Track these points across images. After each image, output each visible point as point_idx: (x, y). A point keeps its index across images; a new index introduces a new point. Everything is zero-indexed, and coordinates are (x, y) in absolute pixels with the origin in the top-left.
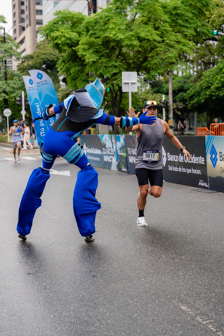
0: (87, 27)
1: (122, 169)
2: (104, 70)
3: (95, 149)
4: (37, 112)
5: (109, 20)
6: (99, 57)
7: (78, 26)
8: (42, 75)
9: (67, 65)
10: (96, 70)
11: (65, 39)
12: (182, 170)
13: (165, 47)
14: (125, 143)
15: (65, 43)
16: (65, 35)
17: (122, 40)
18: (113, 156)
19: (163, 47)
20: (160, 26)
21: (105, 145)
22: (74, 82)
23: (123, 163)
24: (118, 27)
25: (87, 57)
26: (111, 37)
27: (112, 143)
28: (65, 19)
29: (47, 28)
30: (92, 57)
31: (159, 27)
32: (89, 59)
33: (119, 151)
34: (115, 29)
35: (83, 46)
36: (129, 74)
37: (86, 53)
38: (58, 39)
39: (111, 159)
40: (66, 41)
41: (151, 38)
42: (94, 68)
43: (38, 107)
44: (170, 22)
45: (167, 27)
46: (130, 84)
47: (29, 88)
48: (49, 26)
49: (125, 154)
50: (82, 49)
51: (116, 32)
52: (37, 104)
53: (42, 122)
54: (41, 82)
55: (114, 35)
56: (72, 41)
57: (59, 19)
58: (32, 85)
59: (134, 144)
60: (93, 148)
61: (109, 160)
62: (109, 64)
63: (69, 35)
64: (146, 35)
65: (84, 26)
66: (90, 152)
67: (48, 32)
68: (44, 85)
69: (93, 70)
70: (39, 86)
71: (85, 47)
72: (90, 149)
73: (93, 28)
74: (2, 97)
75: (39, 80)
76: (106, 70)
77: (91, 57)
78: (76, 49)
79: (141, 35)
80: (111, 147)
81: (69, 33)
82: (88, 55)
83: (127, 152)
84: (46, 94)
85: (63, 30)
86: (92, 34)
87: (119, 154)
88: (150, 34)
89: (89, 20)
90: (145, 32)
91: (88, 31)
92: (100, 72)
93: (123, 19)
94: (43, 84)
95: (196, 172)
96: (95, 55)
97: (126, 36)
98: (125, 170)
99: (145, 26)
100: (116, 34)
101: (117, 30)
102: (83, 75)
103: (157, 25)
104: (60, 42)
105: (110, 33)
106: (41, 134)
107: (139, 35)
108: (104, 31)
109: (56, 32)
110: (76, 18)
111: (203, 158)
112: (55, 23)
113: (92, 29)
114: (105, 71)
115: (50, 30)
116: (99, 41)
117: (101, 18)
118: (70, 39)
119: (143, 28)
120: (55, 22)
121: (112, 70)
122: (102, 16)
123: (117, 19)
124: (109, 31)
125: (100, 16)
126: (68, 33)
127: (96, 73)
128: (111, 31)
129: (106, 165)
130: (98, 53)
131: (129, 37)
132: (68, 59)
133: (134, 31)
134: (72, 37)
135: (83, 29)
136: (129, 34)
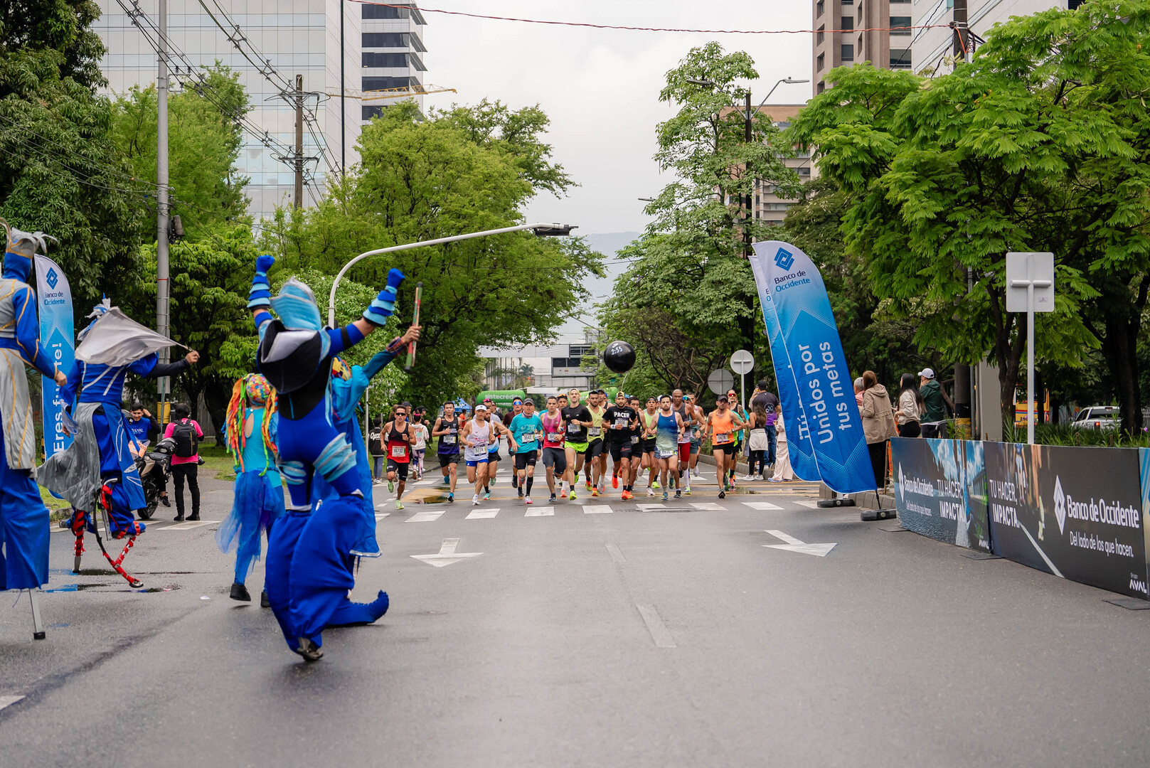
0: (910, 119)
1: (978, 541)
3: (921, 481)
5: (975, 97)
6: (944, 205)
8: (791, 255)
9: (868, 227)
10: (936, 245)
11: (854, 151)
12: (1096, 546)
14: (984, 465)
15: (856, 165)
16: (854, 141)
17: (1009, 157)
18: (959, 501)
20: (1137, 112)
21: (942, 470)
22: (886, 278)
23: (980, 522)
24: (999, 120)
25: (908, 208)
26: (977, 150)
27: (957, 463)
28: (856, 91)
30: (924, 208)
32: (913, 213)
33: (971, 489)
34: (991, 126)
35: (899, 175)
36: (1027, 260)
37: (906, 194)
38: (833, 151)
39: (955, 512)
40: (855, 156)
41: (1102, 152)
42: (930, 240)
46: (1031, 288)
48: (810, 112)
49: (983, 498)
50: (896, 183)
51: (991, 133)
54: (788, 277)
55: (985, 144)
56: (875, 158)
57: (839, 90)
59: (1003, 468)
61: (950, 514)
62: (974, 226)
63: (867, 139)
64: (1088, 141)
65: (901, 116)
66: (911, 491)
67: (804, 130)
68: (796, 287)
69: (927, 245)
70: (781, 288)
71: (905, 177)
72: (911, 482)
73: (928, 122)
74: (731, 311)
75: (781, 272)
76: (966, 246)
77: (919, 206)
78: (882, 183)
79: (1068, 143)
80: (956, 477)
81: (867, 133)
82: (911, 202)
83: (987, 492)
84: (802, 311)
85: (848, 126)
86: (924, 140)
87: (972, 496)
88: (1101, 139)
89: (916, 99)
90: (1083, 132)
91: (914, 129)
93: (1018, 93)
94: (795, 284)
95: (1124, 550)
96: (936, 200)
97: (1023, 147)
98: (984, 544)
99: (1086, 116)
100: (991, 141)
101: (995, 128)
102: (912, 258)
103: (1126, 111)
105: (975, 138)
106: (800, 434)
107: (1063, 142)
108: (959, 131)
109: (826, 133)
110: (892, 88)
111: (1136, 511)
112: (831, 104)
113: (925, 124)
114: (962, 248)
115: (812, 124)
117: (950, 92)
118: (869, 151)
119: (1077, 121)
120: (828, 101)
121: (983, 246)
122: (954, 88)
123: (999, 96)
124: (973, 132)
125: (948, 86)
126: (863, 133)
127: (937, 253)
128: (977, 132)
129: (945, 530)
130: (943, 194)
131: (1033, 149)
132: (873, 211)
133: (1051, 131)
134: (874, 144)
135: (901, 125)
136: (1031, 140)
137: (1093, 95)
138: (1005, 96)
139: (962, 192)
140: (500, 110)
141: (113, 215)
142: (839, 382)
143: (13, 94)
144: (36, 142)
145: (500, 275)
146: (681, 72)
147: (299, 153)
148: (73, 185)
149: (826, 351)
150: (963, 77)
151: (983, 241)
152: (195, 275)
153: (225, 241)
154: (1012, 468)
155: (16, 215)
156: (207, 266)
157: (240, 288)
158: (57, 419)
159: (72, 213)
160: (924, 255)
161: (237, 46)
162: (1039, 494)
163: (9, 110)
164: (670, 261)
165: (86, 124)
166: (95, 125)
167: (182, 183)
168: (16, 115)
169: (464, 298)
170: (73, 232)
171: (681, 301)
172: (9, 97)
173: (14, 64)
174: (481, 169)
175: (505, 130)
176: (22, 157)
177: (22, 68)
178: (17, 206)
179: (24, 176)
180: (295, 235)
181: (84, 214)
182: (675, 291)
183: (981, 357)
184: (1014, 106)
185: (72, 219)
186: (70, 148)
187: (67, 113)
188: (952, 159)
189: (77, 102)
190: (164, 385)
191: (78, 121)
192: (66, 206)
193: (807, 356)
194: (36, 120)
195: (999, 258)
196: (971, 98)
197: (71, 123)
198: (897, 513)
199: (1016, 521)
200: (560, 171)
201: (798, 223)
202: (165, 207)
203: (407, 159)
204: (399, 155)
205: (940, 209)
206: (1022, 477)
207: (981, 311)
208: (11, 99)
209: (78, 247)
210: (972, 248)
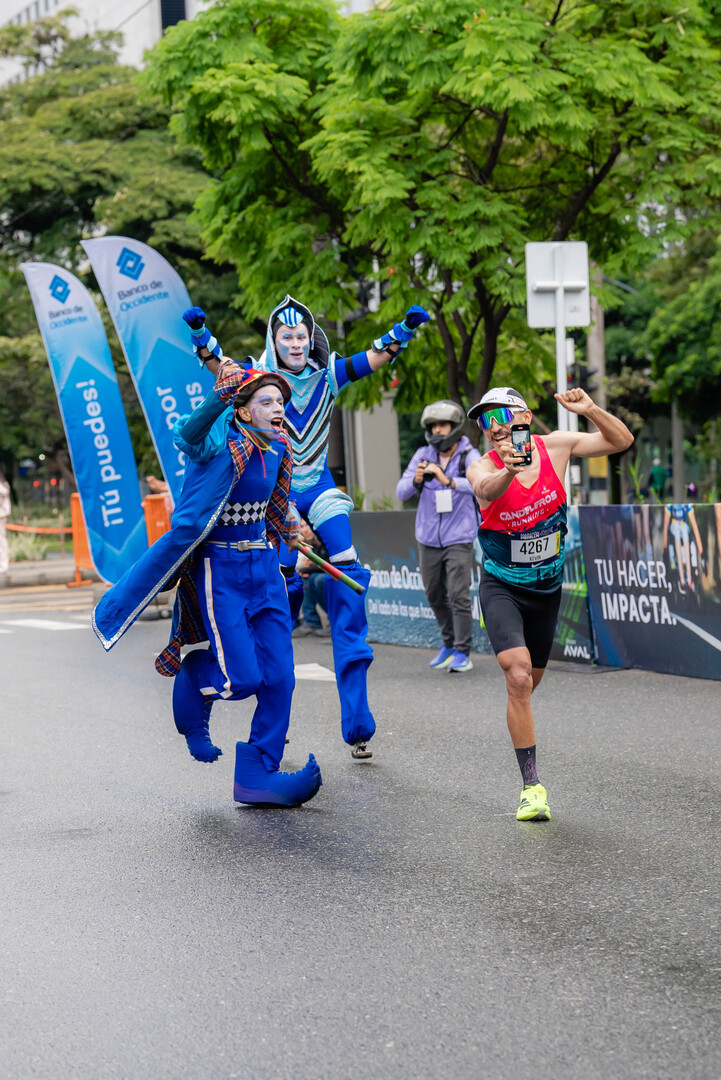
0: (361, 55)
1: (564, 647)
2: (436, 235)
3: (411, 571)
4: (86, 423)
5: (461, 20)
6: (412, 179)
7: (299, 49)
8: (139, 258)
9: (243, 216)
10: (402, 237)
11: (257, 102)
13: (693, 135)
14: (582, 539)
15: (256, 123)
16: (257, 88)
17: (521, 107)
19: (683, 136)
20: (672, 42)
23: (568, 621)
24: (502, 54)
25: (366, 182)
26: (476, 98)
28: (245, 15)
29: (171, 56)
30: (390, 184)
31: (665, 46)
32: (375, 191)
34: (489, 62)
35: (345, 137)
36: (553, 253)
37: (360, 163)
38: (227, 102)
40: (258, 112)
42: (393, 230)
43: (93, 400)
44: (705, 23)
45: (699, 48)
46: (560, 293)
47: (53, 315)
49: (577, 586)
50: (341, 148)
51: (493, 72)
52: (88, 387)
53: (111, 464)
54: (137, 290)
55: (487, 88)
56: (280, 113)
57: (223, 13)
58: (63, 301)
59: (634, 541)
60: (405, 568)
62: (456, 209)
63: (273, 85)
64: (621, 84)
65: (348, 50)
66: (383, 586)
67: (174, 72)
68: (149, 304)
70: (128, 306)
71: (355, 139)
72: (386, 573)
73: (393, 57)
75: (126, 283)
76: (445, 237)
77: (383, 181)
78: (310, 148)
79: (599, 86)
81: (272, 77)
82: (369, 175)
83: (589, 577)
84: (160, 341)
85: (244, 66)
86: (387, 83)
88: (637, 80)
89: (374, 23)
90: (615, 70)
91: (366, 67)
92: (422, 244)
93: (518, 16)
94: (147, 299)
97: (540, 91)
98: (578, 651)
99: (613, 47)
100: (495, 85)
101: (500, 65)
103: (657, 41)
104: (233, 118)
105: (468, 80)
106: (105, 518)
107: (590, 85)
108: (440, 70)
109: (213, 76)
112: (204, 35)
113: (389, 59)
114: (441, 240)
115: (186, 63)
116: (409, 114)
117: (425, 13)
118: (274, 103)
119: (605, 55)
121: (472, 236)
122: (431, 7)
123: (497, 19)
124: (466, 71)
126: (265, 77)
128: (473, 70)
130: (406, 163)
131: (548, 96)
132: (244, 192)
133: (571, 69)
134: (283, 94)
136: (548, 81)
137: (581, 22)
149: (197, 395)
151: (470, 230)
160: (385, 251)
184: (519, 34)
193: (169, 404)
196: (455, 22)
199: (666, 615)
205: (411, 185)
210: (454, 239)
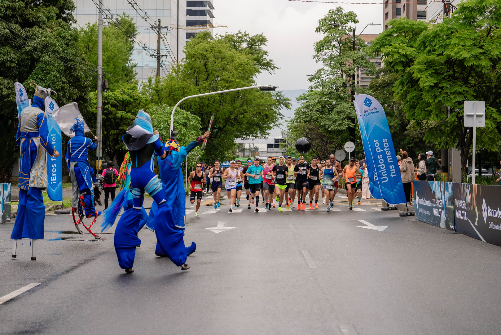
0: (424, 42)
1: (449, 226)
3: (425, 200)
5: (452, 33)
8: (371, 101)
9: (405, 89)
10: (434, 97)
11: (399, 55)
14: (453, 193)
15: (400, 62)
16: (399, 51)
17: (466, 59)
18: (442, 208)
21: (435, 195)
22: (412, 111)
23: (451, 218)
24: (462, 43)
25: (422, 81)
26: (453, 56)
27: (441, 192)
28: (401, 30)
29: (377, 42)
30: (429, 81)
32: (424, 83)
33: (447, 203)
34: (458, 45)
35: (418, 66)
36: (473, 104)
37: (421, 75)
38: (390, 55)
39: (440, 213)
40: (399, 58)
42: (431, 95)
46: (475, 116)
48: (380, 38)
49: (452, 207)
50: (417, 70)
51: (459, 49)
54: (369, 110)
55: (456, 53)
57: (393, 29)
59: (461, 194)
61: (438, 214)
62: (451, 89)
63: (405, 50)
65: (420, 41)
66: (421, 204)
67: (378, 46)
69: (430, 97)
70: (366, 115)
71: (421, 67)
72: (421, 200)
74: (345, 125)
75: (366, 108)
76: (447, 98)
77: (427, 80)
78: (411, 70)
79: (492, 54)
80: (440, 198)
81: (405, 48)
82: (423, 78)
83: (454, 205)
84: (375, 125)
85: (397, 45)
86: (430, 51)
87: (447, 206)
90: (498, 49)
91: (425, 46)
94: (372, 113)
96: (434, 77)
97: (473, 55)
98: (452, 227)
100: (459, 52)
101: (460, 46)
102: (423, 103)
104: (392, 60)
105: (451, 51)
107: (490, 53)
108: (445, 48)
109: (387, 48)
110: (416, 29)
113: (430, 44)
114: (445, 99)
115: (381, 44)
117: (441, 31)
118: (406, 56)
120: (388, 34)
121: (454, 98)
122: (443, 29)
123: (463, 33)
124: (451, 48)
125: (441, 28)
126: (403, 48)
127: (434, 101)
128: (452, 48)
129: (436, 221)
130: (437, 75)
131: (477, 56)
134: (408, 53)
135: (420, 44)
136: (476, 52)
138: (465, 33)
139: (446, 74)
140: (246, 35)
141: (78, 79)
142: (391, 156)
143: (36, 26)
144: (46, 47)
145: (245, 107)
146: (325, 20)
147: (159, 53)
148: (61, 66)
149: (386, 142)
150: (447, 24)
152: (113, 105)
153: (126, 91)
154: (465, 194)
155: (37, 78)
156: (118, 102)
157: (133, 111)
158: (53, 167)
159: (61, 78)
160: (428, 101)
161: (133, 6)
162: (476, 206)
163: (34, 33)
164: (319, 102)
165: (67, 40)
166: (71, 40)
167: (108, 66)
168: (37, 35)
169: (229, 117)
170: (61, 86)
171: (324, 120)
172: (34, 27)
173: (37, 13)
174: (237, 61)
175: (248, 44)
176: (40, 53)
177: (40, 15)
178: (37, 74)
179: (40, 61)
180: (157, 89)
181: (66, 78)
182: (321, 116)
183: (453, 146)
184: (469, 37)
185: (61, 80)
186: (60, 50)
187: (59, 35)
188: (441, 60)
189: (64, 30)
190: (99, 153)
191: (64, 38)
192: (58, 75)
193: (377, 145)
194: (46, 37)
195: (461, 103)
196: (450, 33)
197: (61, 39)
198: (415, 213)
199: (466, 217)
200: (272, 62)
201: (375, 86)
202: (101, 76)
203: (205, 56)
204: (202, 55)
205: (436, 81)
206: (469, 198)
207: (454, 126)
208: (35, 28)
209: (63, 93)
210: (449, 99)
